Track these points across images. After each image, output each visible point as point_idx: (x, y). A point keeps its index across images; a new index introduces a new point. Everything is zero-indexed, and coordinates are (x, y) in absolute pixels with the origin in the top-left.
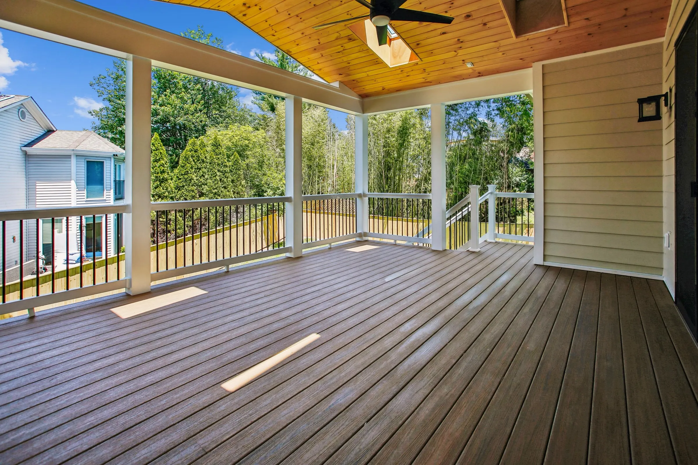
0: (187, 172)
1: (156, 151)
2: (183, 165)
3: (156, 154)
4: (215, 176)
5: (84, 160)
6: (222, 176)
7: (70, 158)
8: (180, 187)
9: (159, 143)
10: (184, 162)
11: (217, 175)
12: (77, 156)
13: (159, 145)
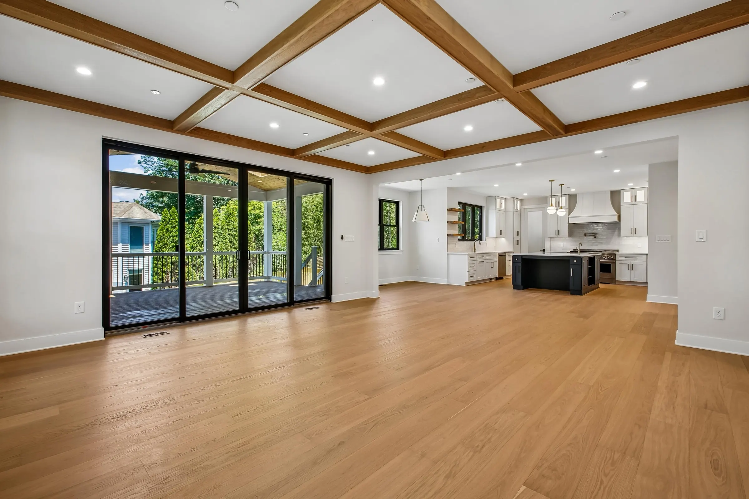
0: (200, 235)
1: (173, 220)
2: (197, 230)
3: (173, 223)
4: (225, 239)
5: (127, 226)
6: (232, 239)
7: (117, 224)
8: (194, 247)
9: (175, 214)
10: (198, 228)
11: (227, 238)
12: (122, 222)
13: (176, 215)
